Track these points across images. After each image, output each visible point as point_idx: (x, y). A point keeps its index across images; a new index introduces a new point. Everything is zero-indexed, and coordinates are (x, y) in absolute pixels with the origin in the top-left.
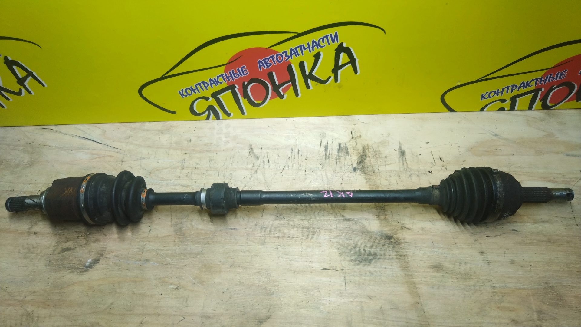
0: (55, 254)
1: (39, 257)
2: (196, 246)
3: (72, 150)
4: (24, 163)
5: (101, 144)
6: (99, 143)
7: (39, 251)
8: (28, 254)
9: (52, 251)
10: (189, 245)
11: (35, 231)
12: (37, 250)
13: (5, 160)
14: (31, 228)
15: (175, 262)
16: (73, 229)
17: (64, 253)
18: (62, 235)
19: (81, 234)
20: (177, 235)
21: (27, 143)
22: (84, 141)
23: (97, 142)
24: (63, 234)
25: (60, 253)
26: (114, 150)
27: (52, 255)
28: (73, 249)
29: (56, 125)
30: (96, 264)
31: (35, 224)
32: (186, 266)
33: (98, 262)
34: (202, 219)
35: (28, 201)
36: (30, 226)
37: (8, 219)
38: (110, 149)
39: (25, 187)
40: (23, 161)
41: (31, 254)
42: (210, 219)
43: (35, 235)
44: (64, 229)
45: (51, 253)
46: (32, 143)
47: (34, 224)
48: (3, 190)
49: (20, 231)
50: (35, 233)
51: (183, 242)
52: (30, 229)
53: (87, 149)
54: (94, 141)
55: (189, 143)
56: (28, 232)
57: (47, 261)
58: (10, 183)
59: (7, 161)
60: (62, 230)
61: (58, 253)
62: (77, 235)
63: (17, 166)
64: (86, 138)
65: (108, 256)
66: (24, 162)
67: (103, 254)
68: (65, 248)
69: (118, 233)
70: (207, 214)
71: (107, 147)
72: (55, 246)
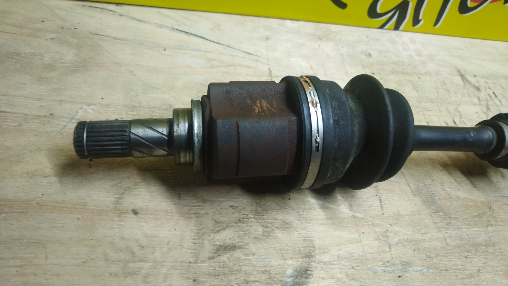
0: (203, 262)
1: (164, 270)
2: (476, 231)
3: (165, 50)
4: (64, 63)
5: (219, 44)
6: (214, 42)
7: (158, 254)
8: (131, 265)
9: (191, 253)
10: (461, 228)
11: (132, 207)
12: (153, 253)
13: (18, 55)
14: (120, 198)
15: (458, 263)
16: (222, 202)
17: (224, 258)
18: (203, 214)
19: (246, 212)
20: (432, 211)
21: (62, 28)
22: (184, 36)
23: (211, 41)
24: (203, 212)
25: (213, 258)
26: (247, 56)
27: (196, 262)
28: (240, 248)
29: (118, 4)
30: (307, 278)
31: (128, 189)
32: (481, 271)
33: (311, 275)
34: (456, 181)
35: (140, 132)
36: (117, 196)
37: (54, 179)
38: (241, 54)
39: (80, 111)
40: (61, 59)
41: (141, 264)
42: (469, 180)
43: (135, 216)
44: (204, 201)
45: (191, 260)
46: (73, 28)
47: (125, 190)
48: (26, 115)
49: (94, 208)
50: (135, 212)
51: (450, 223)
52: (118, 201)
53: (195, 50)
54: (202, 37)
55: (370, 59)
56: (115, 209)
57: (188, 278)
58: (39, 99)
59: (23, 56)
60: (198, 204)
61: (209, 259)
62: (237, 215)
63: (50, 67)
64: (187, 33)
65: (326, 258)
66: (63, 61)
67: (312, 256)
68: (221, 246)
69: (323, 207)
70: (459, 172)
71: (232, 49)
72: (195, 241)
